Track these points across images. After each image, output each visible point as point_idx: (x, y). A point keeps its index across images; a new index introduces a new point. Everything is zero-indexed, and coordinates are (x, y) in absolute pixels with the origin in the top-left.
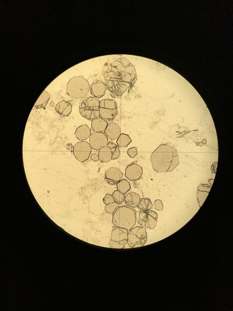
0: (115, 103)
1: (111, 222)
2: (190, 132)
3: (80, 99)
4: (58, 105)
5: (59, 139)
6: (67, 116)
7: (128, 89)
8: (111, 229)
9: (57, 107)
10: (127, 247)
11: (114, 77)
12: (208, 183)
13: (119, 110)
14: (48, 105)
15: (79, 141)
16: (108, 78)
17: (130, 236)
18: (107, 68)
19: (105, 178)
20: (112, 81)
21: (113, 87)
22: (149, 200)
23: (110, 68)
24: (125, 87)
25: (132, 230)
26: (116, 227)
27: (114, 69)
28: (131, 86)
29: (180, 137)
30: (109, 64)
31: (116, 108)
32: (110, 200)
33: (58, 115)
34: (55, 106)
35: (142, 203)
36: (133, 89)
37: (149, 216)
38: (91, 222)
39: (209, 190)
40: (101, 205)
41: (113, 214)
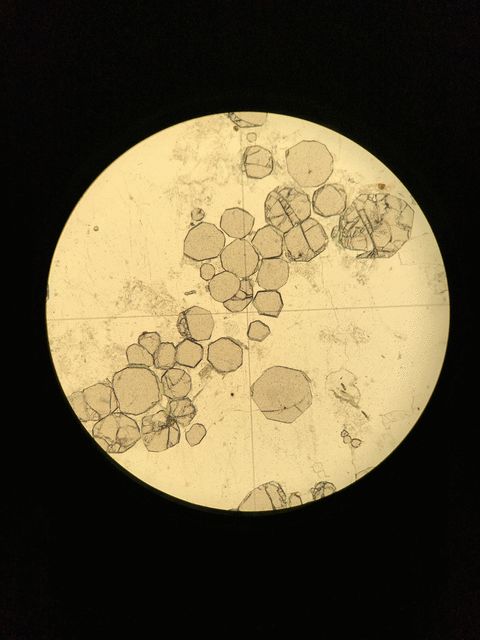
0: (325, 245)
1: (114, 371)
2: (357, 407)
3: (292, 180)
4: (257, 149)
5: (199, 188)
6: (249, 176)
7: (362, 252)
8: (102, 379)
9: (252, 150)
10: (88, 426)
11: (369, 214)
12: (288, 496)
13: (316, 259)
14: (246, 131)
15: (218, 226)
16: (360, 206)
17: (110, 421)
18: (375, 192)
19: (184, 313)
20: (360, 216)
21: (349, 226)
22: (194, 412)
23: (380, 197)
24: (362, 244)
25: (124, 418)
26: (110, 385)
27: (382, 206)
28: (373, 254)
29: (338, 397)
30: (385, 191)
31: (317, 253)
32: (150, 344)
33: (239, 160)
34: (253, 144)
35: (180, 402)
36: (370, 261)
37: (166, 430)
38: (92, 338)
39: (279, 506)
40: (131, 336)
41: (131, 366)
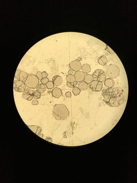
0: (99, 91)
1: (31, 73)
2: (73, 130)
3: (106, 71)
4: (105, 58)
5: (86, 54)
6: (98, 62)
7: (105, 100)
8: (28, 72)
9: (104, 57)
10: (15, 79)
11: (114, 93)
12: (41, 134)
14: (107, 52)
15: (82, 65)
16: (114, 90)
17: (21, 82)
18: (120, 90)
19: (57, 76)
20: (112, 92)
21: (108, 92)
22: (39, 98)
23: (120, 92)
24: (107, 98)
25: (24, 85)
26: (28, 75)
27: (119, 95)
28: (107, 103)
29: (71, 124)
30: (122, 92)
31: (96, 91)
32: (44, 75)
33: (100, 56)
34: (105, 56)
35: (38, 93)
36: (105, 103)
37: (30, 96)
38: (34, 62)
39: (37, 134)
40: (42, 70)
41: (36, 76)
